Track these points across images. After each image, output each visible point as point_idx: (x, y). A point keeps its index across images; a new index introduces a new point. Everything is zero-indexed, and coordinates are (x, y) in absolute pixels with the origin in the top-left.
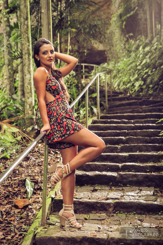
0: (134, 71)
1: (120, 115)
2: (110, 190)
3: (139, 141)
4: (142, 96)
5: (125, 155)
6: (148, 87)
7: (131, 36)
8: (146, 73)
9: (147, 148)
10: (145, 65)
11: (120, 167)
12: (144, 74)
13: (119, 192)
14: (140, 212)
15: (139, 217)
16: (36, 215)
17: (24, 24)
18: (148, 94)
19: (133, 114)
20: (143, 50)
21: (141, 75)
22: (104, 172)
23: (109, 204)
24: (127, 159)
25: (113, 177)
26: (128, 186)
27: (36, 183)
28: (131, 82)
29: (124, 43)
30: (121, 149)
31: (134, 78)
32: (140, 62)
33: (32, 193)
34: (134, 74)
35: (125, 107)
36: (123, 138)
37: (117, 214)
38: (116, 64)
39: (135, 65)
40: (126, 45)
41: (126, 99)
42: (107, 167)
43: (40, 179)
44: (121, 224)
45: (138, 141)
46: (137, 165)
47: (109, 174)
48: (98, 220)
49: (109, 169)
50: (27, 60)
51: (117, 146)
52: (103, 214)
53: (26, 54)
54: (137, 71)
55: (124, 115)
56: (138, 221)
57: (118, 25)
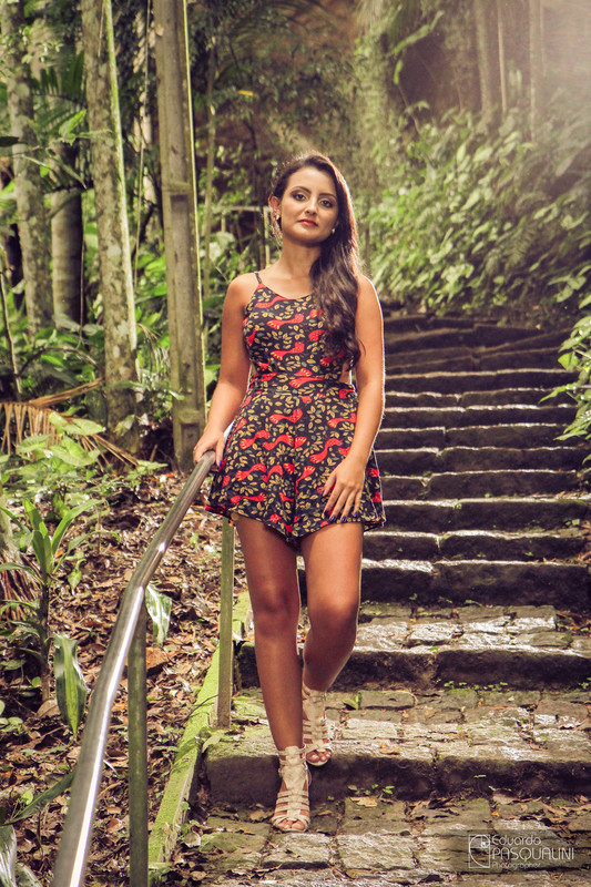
0: (438, 230)
1: (411, 379)
2: (411, 617)
3: (487, 462)
4: (469, 313)
5: (448, 505)
6: (489, 283)
7: (424, 109)
8: (481, 237)
9: (518, 482)
10: (477, 208)
11: (438, 543)
12: (473, 241)
13: (445, 623)
14: (522, 683)
15: (520, 698)
16: (193, 695)
17: (97, 76)
18: (492, 306)
19: (454, 374)
20: (468, 157)
21: (464, 243)
22: (388, 561)
23: (420, 659)
24: (456, 517)
25: (422, 574)
26: (468, 605)
27: (176, 596)
28: (431, 266)
29: (399, 135)
30: (432, 488)
31: (441, 254)
32: (459, 198)
33: (167, 629)
34: (440, 241)
35: (422, 351)
36: (435, 450)
37: (448, 688)
38: (369, 206)
39: (442, 209)
40: (405, 143)
41: (417, 327)
42: (394, 545)
43: (185, 586)
44: (467, 719)
45: (482, 459)
46: (493, 536)
47: (407, 565)
48: (388, 708)
49: (401, 550)
50: (109, 198)
51: (420, 478)
52: (404, 692)
53: (104, 175)
54: (451, 230)
55: (424, 379)
56: (520, 710)
57: (377, 74)
